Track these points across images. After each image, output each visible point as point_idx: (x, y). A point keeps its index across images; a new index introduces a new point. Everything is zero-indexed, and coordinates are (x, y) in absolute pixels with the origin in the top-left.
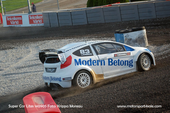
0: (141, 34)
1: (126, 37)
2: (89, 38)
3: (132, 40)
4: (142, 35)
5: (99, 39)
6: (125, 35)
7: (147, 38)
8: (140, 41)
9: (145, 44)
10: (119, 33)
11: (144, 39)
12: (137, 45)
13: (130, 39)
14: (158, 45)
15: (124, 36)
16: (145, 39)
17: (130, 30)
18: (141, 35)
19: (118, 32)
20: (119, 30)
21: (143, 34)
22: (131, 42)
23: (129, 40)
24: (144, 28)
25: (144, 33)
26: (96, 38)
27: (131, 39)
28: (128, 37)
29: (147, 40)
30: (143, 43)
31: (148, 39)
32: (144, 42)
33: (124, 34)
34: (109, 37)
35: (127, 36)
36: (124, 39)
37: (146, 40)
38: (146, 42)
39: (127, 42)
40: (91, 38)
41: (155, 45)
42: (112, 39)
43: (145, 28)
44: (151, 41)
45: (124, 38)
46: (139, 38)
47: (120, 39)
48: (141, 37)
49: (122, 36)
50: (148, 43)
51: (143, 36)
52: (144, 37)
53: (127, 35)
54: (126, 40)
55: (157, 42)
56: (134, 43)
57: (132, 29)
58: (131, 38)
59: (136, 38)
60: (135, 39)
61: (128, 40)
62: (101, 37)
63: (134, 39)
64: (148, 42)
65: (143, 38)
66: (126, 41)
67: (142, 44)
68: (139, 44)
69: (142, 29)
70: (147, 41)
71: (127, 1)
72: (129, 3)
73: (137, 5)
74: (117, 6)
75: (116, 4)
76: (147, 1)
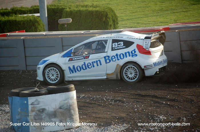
0: (66, 100)
1: (33, 106)
3: (46, 112)
4: (68, 102)
6: (31, 100)
7: (77, 109)
8: (63, 114)
9: (73, 121)
10: (19, 96)
11: (72, 111)
13: (41, 111)
15: (30, 103)
16: (74, 110)
17: (44, 90)
18: (66, 102)
19: (17, 94)
20: (20, 89)
21: (70, 101)
22: (43, 117)
23: (39, 111)
24: (72, 88)
25: (72, 98)
27: (43, 110)
28: (38, 106)
29: (77, 113)
30: (68, 119)
32: (71, 117)
33: (29, 98)
35: (36, 103)
36: (30, 109)
37: (75, 113)
38: (74, 117)
39: (35, 115)
43: (74, 89)
44: (86, 115)
45: (30, 107)
46: (60, 108)
47: (21, 110)
48: (65, 106)
49: (25, 102)
50: (78, 120)
51: (70, 106)
52: (71, 107)
53: (36, 100)
54: (32, 111)
55: (99, 118)
56: (50, 118)
57: (47, 90)
58: (43, 107)
59: (54, 107)
60: (52, 110)
61: (37, 112)
63: (50, 110)
64: (79, 116)
65: (70, 108)
66: (34, 113)
68: (61, 121)
69: (68, 90)
70: (77, 116)
71: (40, 28)
72: (44, 33)
73: (62, 38)
74: (18, 38)
75: (17, 33)
76: (82, 32)
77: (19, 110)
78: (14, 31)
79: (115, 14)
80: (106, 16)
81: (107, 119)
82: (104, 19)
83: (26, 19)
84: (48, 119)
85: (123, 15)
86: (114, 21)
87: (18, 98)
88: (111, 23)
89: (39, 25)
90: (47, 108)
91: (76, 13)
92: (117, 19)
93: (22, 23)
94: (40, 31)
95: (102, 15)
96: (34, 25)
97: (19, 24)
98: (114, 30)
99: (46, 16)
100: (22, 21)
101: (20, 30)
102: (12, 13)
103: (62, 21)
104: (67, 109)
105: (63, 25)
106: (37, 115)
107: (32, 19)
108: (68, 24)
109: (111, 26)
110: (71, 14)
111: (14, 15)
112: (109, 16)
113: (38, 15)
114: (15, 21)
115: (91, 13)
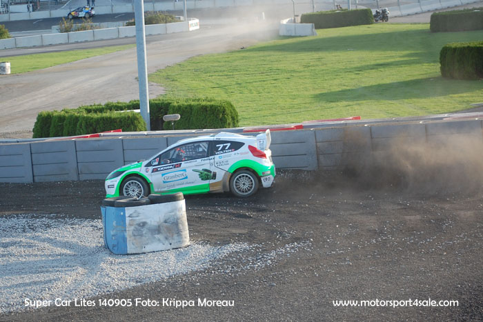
0: (172, 211)
1: (131, 218)
2: (32, 218)
3: (146, 226)
4: (175, 214)
5: (59, 221)
6: (129, 211)
7: (187, 224)
8: (169, 230)
9: (182, 238)
10: (114, 206)
11: (180, 226)
12: (159, 240)
13: (141, 224)
14: (215, 244)
15: (127, 215)
16: (183, 225)
17: (144, 199)
18: (173, 214)
19: (112, 204)
21: (178, 213)
22: (144, 232)
23: (139, 225)
24: (180, 196)
25: (180, 209)
26: (52, 218)
27: (144, 224)
28: (137, 218)
29: (187, 228)
30: (175, 236)
31: (192, 227)
32: (179, 233)
33: (126, 208)
34: (86, 218)
35: (134, 215)
36: (127, 222)
37: (184, 229)
38: (183, 233)
39: (134, 230)
40: (37, 217)
41: (207, 244)
42: (94, 224)
43: (183, 198)
44: (198, 232)
45: (128, 220)
46: (165, 222)
47: (116, 223)
48: (172, 219)
49: (122, 213)
50: (188, 238)
51: (178, 219)
52: (179, 221)
53: (135, 212)
54: (130, 225)
55: (215, 235)
56: (152, 234)
57: (149, 198)
58: (144, 220)
59: (158, 220)
60: (156, 224)
61: (137, 226)
62: (64, 218)
63: (153, 223)
64: (190, 233)
65: (177, 221)
66: (132, 228)
67: (174, 239)
68: (166, 238)
69: (175, 199)
70: (186, 233)
71: (140, 127)
72: (145, 133)
73: (167, 138)
74: (116, 138)
75: (112, 133)
76: (194, 131)
77: (114, 223)
78: (109, 130)
79: (234, 110)
80: (224, 112)
81: (224, 236)
82: (221, 115)
83: (123, 115)
84: (150, 235)
85: (244, 113)
86: (233, 118)
87: (113, 208)
88: (229, 120)
89: (139, 123)
90: (148, 221)
91: (186, 108)
92: (237, 116)
93: (118, 120)
94: (141, 131)
95: (218, 110)
96: (132, 123)
97: (115, 122)
98: (234, 129)
99: (149, 111)
100: (118, 118)
101: (115, 129)
102: (106, 109)
103: (168, 118)
104: (173, 223)
105: (169, 122)
106: (136, 230)
107: (130, 116)
108: (175, 122)
109: (229, 124)
110: (179, 109)
111: (108, 111)
112: (228, 111)
113: (138, 111)
114: (110, 118)
115: (204, 108)
